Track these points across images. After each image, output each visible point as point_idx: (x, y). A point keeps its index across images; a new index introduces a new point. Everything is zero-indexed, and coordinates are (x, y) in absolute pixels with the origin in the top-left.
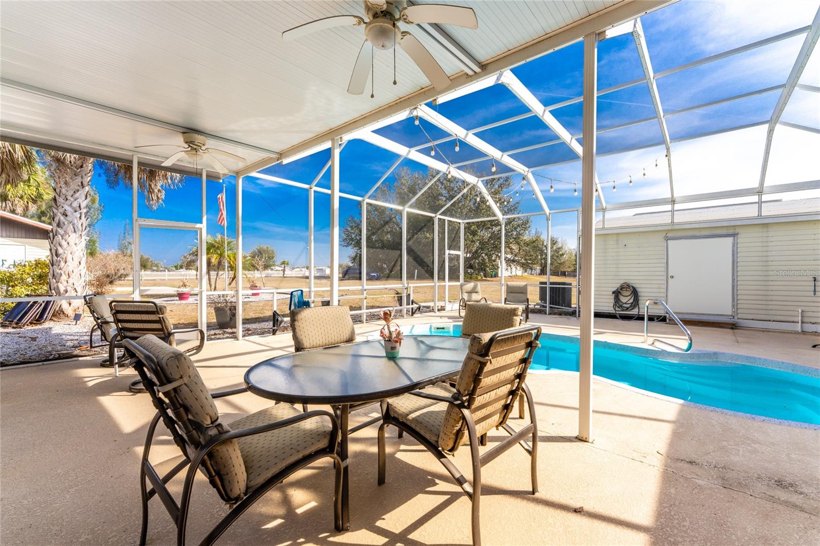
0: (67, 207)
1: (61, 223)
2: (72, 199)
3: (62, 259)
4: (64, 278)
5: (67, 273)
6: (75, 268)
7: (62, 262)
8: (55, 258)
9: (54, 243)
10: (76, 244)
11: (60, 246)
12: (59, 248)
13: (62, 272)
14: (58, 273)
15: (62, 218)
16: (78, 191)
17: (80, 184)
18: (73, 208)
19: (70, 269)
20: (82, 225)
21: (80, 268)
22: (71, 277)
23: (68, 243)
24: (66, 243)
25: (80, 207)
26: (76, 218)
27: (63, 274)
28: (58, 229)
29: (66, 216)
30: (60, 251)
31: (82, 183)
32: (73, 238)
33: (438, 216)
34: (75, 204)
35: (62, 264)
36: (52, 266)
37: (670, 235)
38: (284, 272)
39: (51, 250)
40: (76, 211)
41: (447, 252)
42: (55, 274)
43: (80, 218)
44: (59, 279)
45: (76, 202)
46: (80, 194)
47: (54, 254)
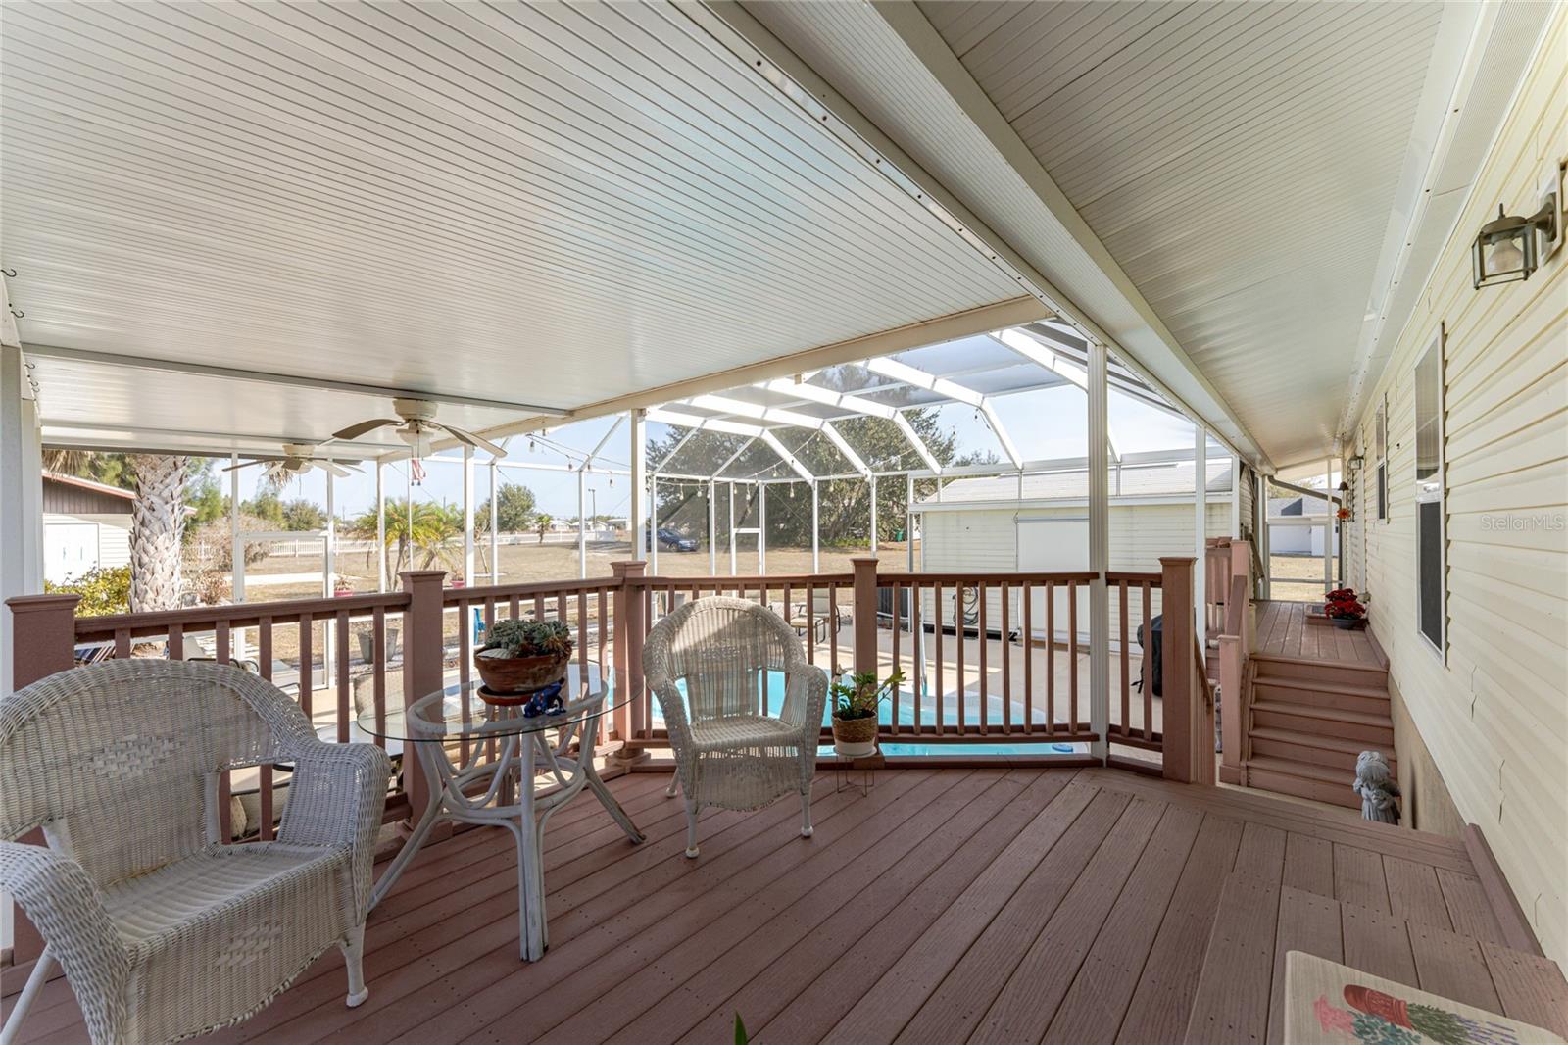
0: (154, 499)
1: (146, 521)
2: (161, 487)
3: (148, 570)
4: (151, 595)
5: (154, 589)
6: (165, 581)
7: (148, 574)
8: (138, 569)
9: (137, 548)
10: (167, 548)
11: (145, 551)
12: (144, 556)
13: (148, 589)
14: (142, 590)
15: (148, 514)
16: (169, 474)
17: (172, 465)
18: (163, 499)
19: (159, 583)
20: (175, 521)
21: (172, 581)
22: (161, 593)
23: (156, 548)
24: (153, 548)
25: (172, 496)
26: (167, 511)
27: (149, 591)
28: (142, 529)
29: (154, 510)
30: (145, 559)
31: (175, 463)
32: (161, 541)
33: (715, 479)
34: (166, 494)
35: (148, 577)
36: (135, 579)
37: (1021, 515)
38: (541, 536)
39: (132, 558)
40: (166, 503)
41: (734, 531)
42: (139, 591)
43: (173, 510)
44: (144, 598)
45: (167, 490)
46: (173, 480)
47: (137, 564)
